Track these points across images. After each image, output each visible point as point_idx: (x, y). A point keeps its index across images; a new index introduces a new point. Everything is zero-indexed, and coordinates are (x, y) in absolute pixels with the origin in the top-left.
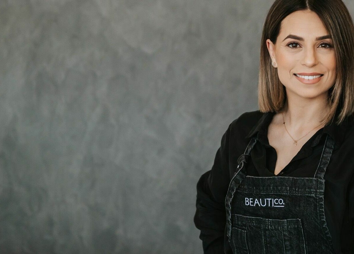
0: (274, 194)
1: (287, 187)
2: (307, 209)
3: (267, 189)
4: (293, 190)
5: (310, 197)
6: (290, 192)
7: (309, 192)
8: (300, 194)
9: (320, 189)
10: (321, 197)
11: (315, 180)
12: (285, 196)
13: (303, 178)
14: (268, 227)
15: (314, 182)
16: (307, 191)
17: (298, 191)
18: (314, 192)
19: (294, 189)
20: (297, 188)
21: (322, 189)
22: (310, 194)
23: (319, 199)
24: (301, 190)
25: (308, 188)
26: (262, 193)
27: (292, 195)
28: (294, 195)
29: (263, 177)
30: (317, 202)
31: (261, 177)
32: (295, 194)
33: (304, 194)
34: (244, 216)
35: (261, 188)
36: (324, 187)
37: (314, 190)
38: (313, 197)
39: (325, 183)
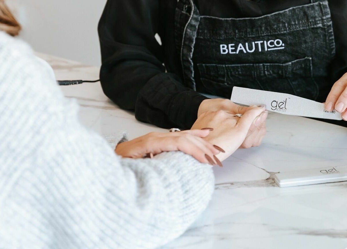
0: (268, 35)
1: (285, 23)
2: (315, 44)
3: (257, 30)
4: (293, 25)
5: (317, 28)
6: (289, 29)
7: (313, 22)
8: (302, 27)
9: (326, 15)
10: (329, 24)
11: (317, 5)
12: (284, 35)
13: (301, 6)
14: (264, 73)
15: (317, 8)
16: (310, 22)
17: (299, 24)
18: (319, 20)
19: (293, 23)
20: (296, 20)
21: (328, 14)
22: (316, 25)
23: (327, 28)
24: (302, 22)
25: (312, 18)
26: (249, 35)
27: (293, 32)
28: (295, 31)
29: (252, 18)
30: (325, 31)
31: (248, 18)
32: (295, 29)
33: (306, 26)
34: (222, 66)
35: (249, 30)
36: (328, 10)
37: (320, 19)
38: (320, 27)
39: (329, 4)
